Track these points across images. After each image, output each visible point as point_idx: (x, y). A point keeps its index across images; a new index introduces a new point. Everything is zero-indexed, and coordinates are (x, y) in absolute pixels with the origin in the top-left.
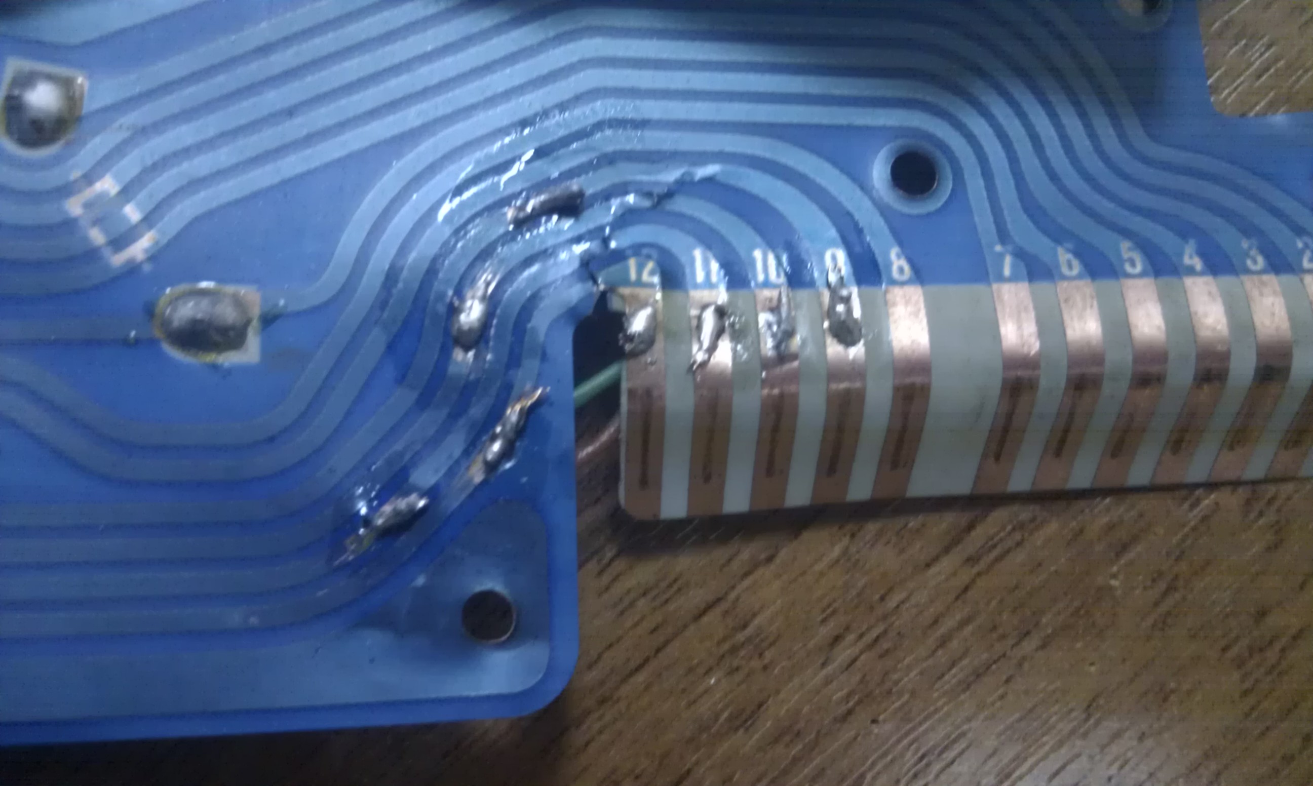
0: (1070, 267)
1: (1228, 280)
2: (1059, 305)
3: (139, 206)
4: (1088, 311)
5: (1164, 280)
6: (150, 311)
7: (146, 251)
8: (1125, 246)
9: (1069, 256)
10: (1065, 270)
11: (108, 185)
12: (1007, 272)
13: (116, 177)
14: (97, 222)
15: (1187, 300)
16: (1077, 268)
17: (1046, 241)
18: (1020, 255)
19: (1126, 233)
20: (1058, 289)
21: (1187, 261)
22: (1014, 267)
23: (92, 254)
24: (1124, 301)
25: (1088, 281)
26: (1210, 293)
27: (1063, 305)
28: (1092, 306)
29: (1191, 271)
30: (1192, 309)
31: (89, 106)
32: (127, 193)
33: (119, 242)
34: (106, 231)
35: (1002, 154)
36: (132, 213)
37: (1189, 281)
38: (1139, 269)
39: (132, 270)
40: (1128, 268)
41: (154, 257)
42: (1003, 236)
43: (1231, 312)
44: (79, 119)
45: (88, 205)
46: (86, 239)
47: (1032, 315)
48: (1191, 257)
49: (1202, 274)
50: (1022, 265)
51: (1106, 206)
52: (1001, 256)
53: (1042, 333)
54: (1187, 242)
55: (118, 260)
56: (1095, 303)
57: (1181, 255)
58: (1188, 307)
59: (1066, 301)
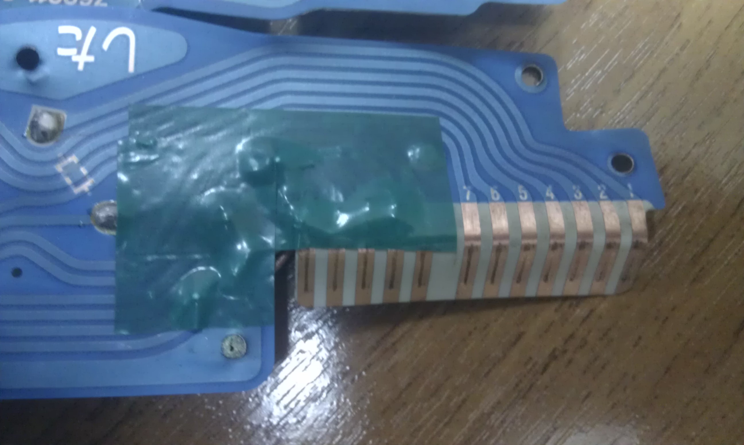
0: (495, 196)
1: (565, 203)
2: (490, 213)
3: (87, 168)
4: (503, 216)
5: (537, 203)
6: (90, 212)
7: (89, 187)
8: (520, 188)
9: (496, 192)
10: (493, 198)
11: (73, 159)
12: (468, 198)
13: (77, 156)
14: (68, 175)
15: (546, 211)
16: (498, 197)
17: (486, 185)
18: (474, 191)
19: (522, 182)
20: (490, 207)
21: (547, 194)
22: (471, 196)
23: (66, 188)
24: (518, 211)
25: (503, 203)
26: (557, 209)
27: (491, 213)
28: (504, 213)
29: (549, 199)
30: (548, 215)
31: (66, 125)
32: (82, 162)
33: (77, 183)
34: (72, 179)
35: (468, 146)
36: (84, 171)
37: (547, 203)
38: (526, 197)
39: (83, 194)
40: (521, 197)
41: (93, 189)
42: (467, 182)
43: (566, 218)
44: (62, 131)
45: (65, 168)
46: (64, 182)
47: (478, 217)
48: (549, 193)
49: (554, 200)
50: (474, 195)
51: (513, 171)
52: (465, 192)
53: (482, 225)
54: (548, 186)
55: (77, 191)
56: (506, 212)
57: (545, 192)
58: (547, 214)
59: (493, 211)
